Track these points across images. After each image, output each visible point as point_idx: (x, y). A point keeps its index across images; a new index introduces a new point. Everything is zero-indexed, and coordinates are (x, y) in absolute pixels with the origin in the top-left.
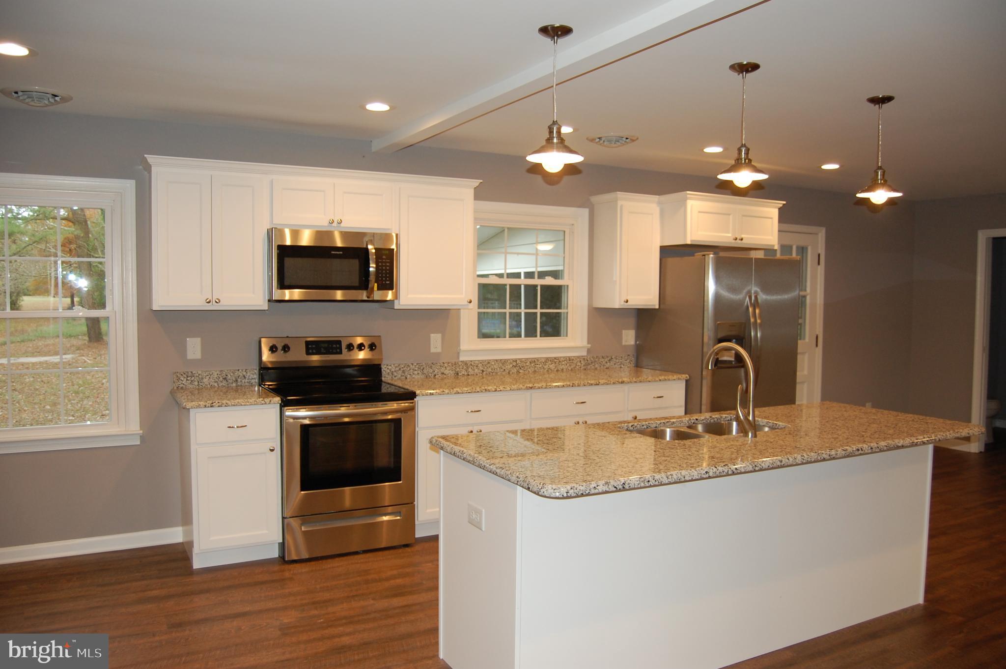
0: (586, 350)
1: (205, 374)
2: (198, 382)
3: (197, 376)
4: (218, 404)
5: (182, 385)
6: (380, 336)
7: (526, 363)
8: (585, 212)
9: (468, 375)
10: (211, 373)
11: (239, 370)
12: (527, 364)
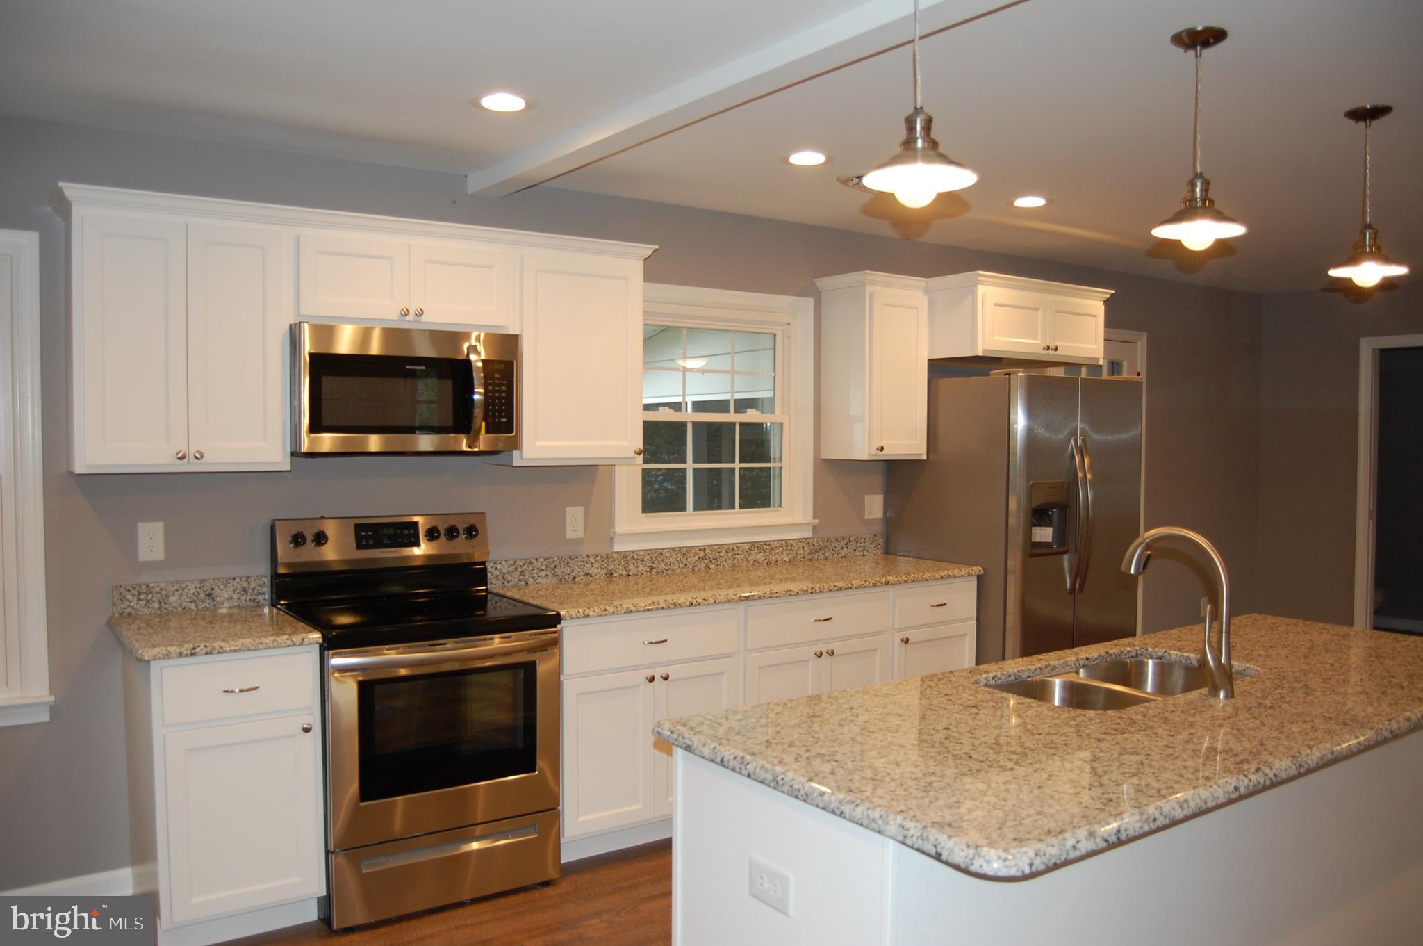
0: (812, 528)
1: (172, 589)
2: (160, 603)
3: (157, 592)
4: (205, 650)
5: (129, 610)
6: (484, 513)
7: (720, 552)
8: (809, 302)
9: (629, 575)
10: (183, 586)
11: (234, 579)
12: (722, 554)
